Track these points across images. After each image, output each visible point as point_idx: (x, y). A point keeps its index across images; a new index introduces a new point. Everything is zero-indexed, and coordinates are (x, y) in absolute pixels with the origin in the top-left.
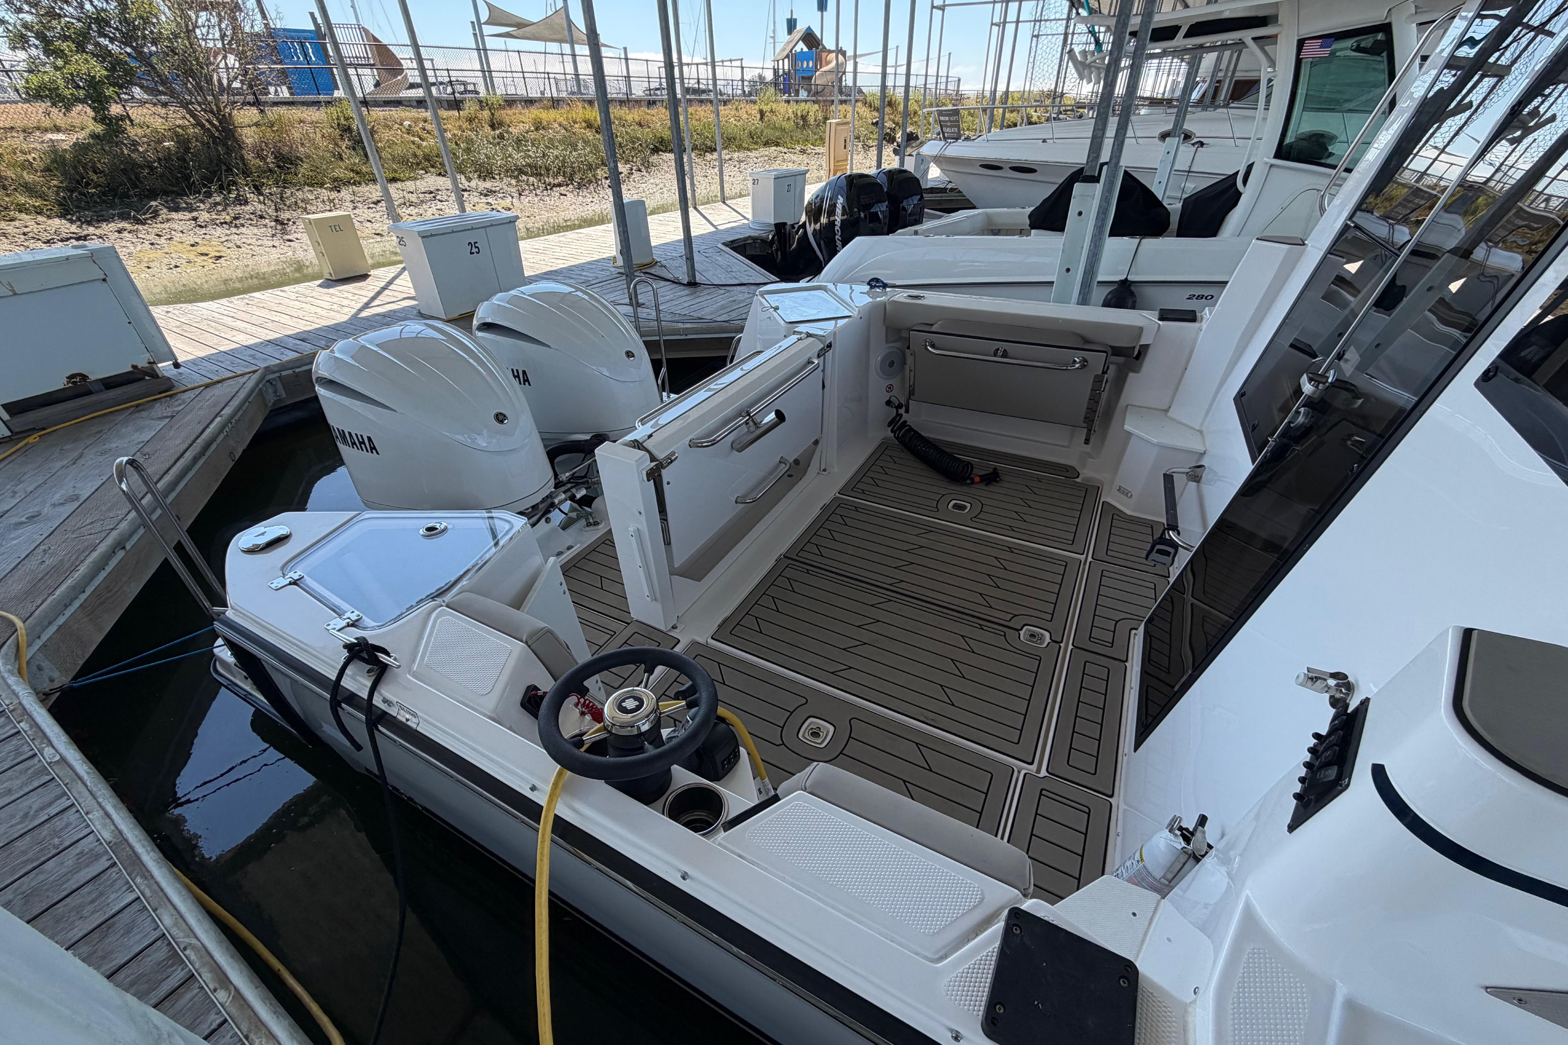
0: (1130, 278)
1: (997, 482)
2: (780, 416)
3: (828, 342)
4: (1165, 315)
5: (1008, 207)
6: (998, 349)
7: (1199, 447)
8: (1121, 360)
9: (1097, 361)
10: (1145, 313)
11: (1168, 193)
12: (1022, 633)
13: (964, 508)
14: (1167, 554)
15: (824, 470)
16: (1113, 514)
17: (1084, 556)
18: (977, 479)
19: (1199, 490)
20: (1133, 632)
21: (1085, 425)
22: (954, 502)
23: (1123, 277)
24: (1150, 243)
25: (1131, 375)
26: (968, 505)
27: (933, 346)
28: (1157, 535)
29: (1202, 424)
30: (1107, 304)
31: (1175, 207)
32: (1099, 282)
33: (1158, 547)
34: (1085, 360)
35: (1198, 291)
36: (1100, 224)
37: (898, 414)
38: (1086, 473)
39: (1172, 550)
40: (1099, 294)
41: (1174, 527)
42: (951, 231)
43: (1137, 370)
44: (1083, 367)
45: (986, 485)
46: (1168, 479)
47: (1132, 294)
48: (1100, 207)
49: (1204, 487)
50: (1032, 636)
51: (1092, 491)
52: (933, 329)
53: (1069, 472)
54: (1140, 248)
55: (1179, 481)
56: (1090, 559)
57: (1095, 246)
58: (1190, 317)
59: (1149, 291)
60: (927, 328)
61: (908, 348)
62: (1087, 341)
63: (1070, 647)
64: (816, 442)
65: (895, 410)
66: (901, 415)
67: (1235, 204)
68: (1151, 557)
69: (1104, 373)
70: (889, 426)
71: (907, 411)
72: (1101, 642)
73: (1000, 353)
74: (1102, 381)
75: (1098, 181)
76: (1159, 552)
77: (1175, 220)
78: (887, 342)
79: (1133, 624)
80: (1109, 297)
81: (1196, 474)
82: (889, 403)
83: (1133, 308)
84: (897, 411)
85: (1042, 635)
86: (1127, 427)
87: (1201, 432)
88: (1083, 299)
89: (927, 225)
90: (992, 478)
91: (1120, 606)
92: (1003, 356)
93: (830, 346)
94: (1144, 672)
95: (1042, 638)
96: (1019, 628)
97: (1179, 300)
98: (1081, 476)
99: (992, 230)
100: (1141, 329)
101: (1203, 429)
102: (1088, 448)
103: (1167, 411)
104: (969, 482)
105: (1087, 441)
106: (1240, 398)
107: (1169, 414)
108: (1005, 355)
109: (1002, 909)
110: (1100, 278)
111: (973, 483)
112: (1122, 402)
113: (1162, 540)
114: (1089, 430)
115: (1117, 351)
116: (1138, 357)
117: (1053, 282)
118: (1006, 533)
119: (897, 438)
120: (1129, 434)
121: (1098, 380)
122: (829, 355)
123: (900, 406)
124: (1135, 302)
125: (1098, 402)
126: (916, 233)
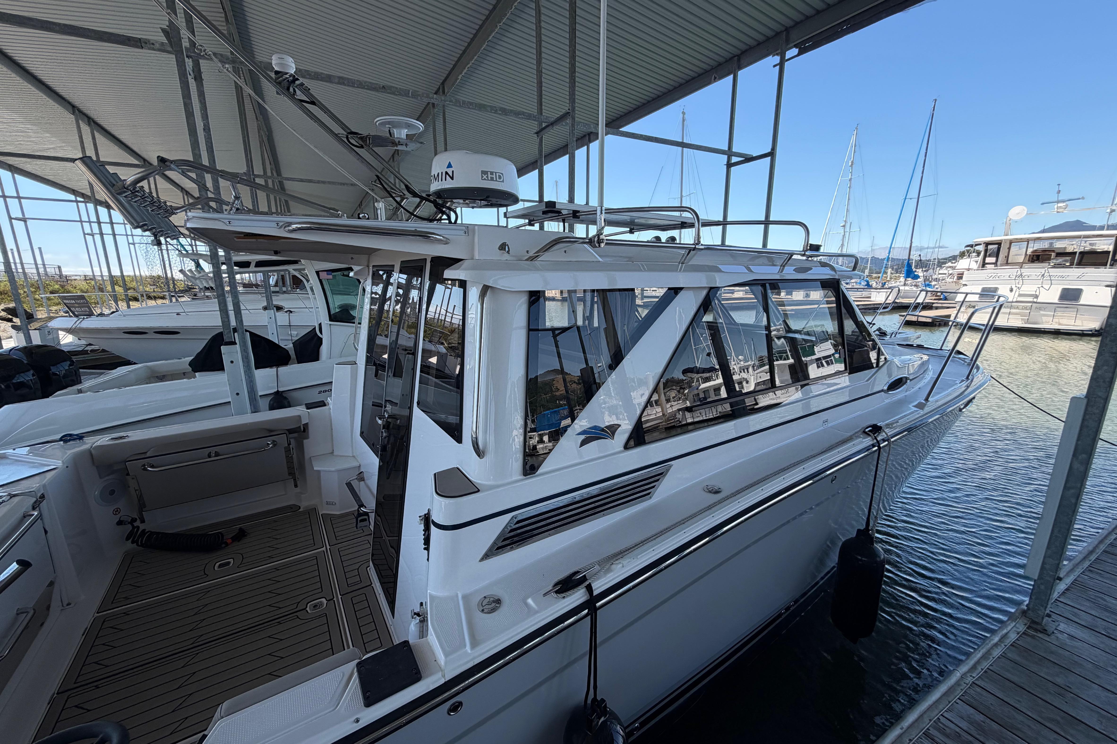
0: (281, 389)
1: (246, 536)
2: (24, 564)
3: (39, 495)
4: (309, 406)
5: (166, 360)
6: (210, 453)
7: (356, 464)
8: (296, 435)
9: (282, 440)
10: (298, 408)
11: (280, 338)
12: (308, 609)
13: (229, 563)
14: (365, 520)
15: (69, 604)
16: (329, 518)
17: (325, 548)
18: (229, 541)
19: (365, 483)
20: (368, 569)
21: (291, 477)
22: (218, 564)
23: (276, 390)
24: (282, 369)
25: (305, 441)
26: (231, 560)
27: (152, 467)
28: (356, 514)
29: (353, 453)
30: (272, 408)
31: (289, 346)
32: (260, 396)
33: (359, 519)
34: (274, 441)
35: (323, 389)
36: (246, 365)
37: (134, 527)
38: (304, 504)
39: (366, 517)
40: (264, 403)
41: (362, 505)
42: (121, 383)
43: (307, 437)
44: (275, 445)
45: (239, 541)
46: (349, 485)
47: (286, 398)
48: (242, 356)
49: (367, 482)
50: (315, 606)
51: (312, 511)
52: (148, 455)
53: (294, 508)
54: (279, 373)
55: (355, 484)
56: (328, 547)
57: (249, 377)
58: (322, 404)
59: (295, 394)
60: (142, 455)
61: (128, 474)
62: (271, 431)
63: (340, 597)
64: (51, 584)
65: (130, 525)
66: (138, 527)
67: (321, 343)
68: (358, 526)
69: (289, 444)
70: (127, 539)
71: (143, 521)
72: (355, 583)
73: (213, 455)
74: (290, 450)
75: (236, 344)
76: (362, 521)
77: (292, 353)
78: (101, 478)
79: (366, 565)
80: (272, 402)
81: (361, 477)
82: (120, 523)
83: (290, 406)
84: (133, 525)
85: (321, 602)
86: (315, 468)
87: (354, 457)
88: (255, 408)
89: (87, 383)
90: (241, 535)
91: (356, 560)
92: (216, 456)
93: (43, 497)
94: (382, 583)
95: (321, 604)
96: (305, 607)
97: (314, 396)
98: (301, 508)
99: (157, 377)
100: (299, 416)
101: (354, 454)
102: (298, 490)
103: (332, 453)
104: (223, 545)
105: (296, 486)
106: (362, 434)
107: (335, 454)
108: (217, 454)
109: (354, 669)
110: (260, 393)
111: (227, 544)
112: (307, 457)
113: (360, 515)
114: (295, 480)
115: (291, 431)
116: (304, 431)
117: (230, 402)
118: (268, 562)
119: (142, 545)
120: (319, 472)
121: (288, 450)
122: (44, 504)
123: (134, 520)
124: (289, 402)
125: (293, 462)
126: (80, 391)
